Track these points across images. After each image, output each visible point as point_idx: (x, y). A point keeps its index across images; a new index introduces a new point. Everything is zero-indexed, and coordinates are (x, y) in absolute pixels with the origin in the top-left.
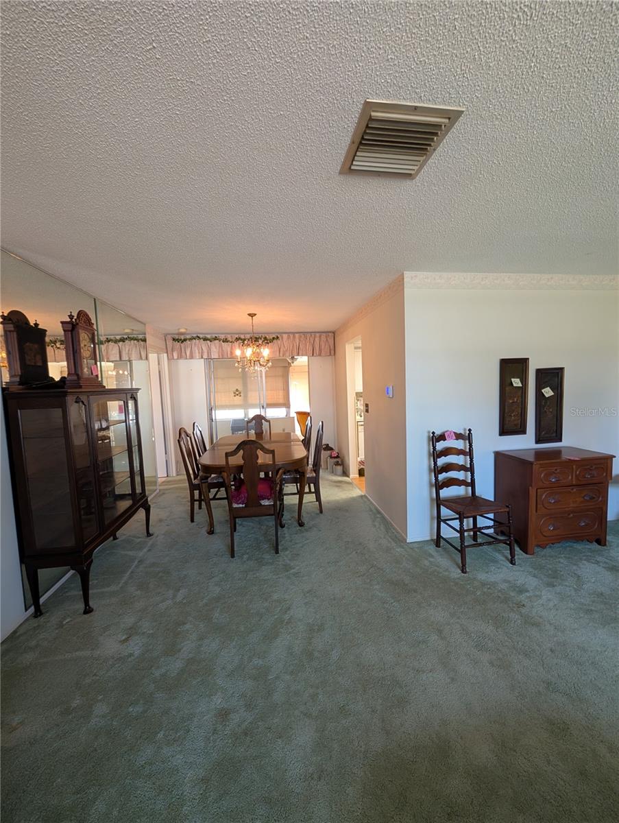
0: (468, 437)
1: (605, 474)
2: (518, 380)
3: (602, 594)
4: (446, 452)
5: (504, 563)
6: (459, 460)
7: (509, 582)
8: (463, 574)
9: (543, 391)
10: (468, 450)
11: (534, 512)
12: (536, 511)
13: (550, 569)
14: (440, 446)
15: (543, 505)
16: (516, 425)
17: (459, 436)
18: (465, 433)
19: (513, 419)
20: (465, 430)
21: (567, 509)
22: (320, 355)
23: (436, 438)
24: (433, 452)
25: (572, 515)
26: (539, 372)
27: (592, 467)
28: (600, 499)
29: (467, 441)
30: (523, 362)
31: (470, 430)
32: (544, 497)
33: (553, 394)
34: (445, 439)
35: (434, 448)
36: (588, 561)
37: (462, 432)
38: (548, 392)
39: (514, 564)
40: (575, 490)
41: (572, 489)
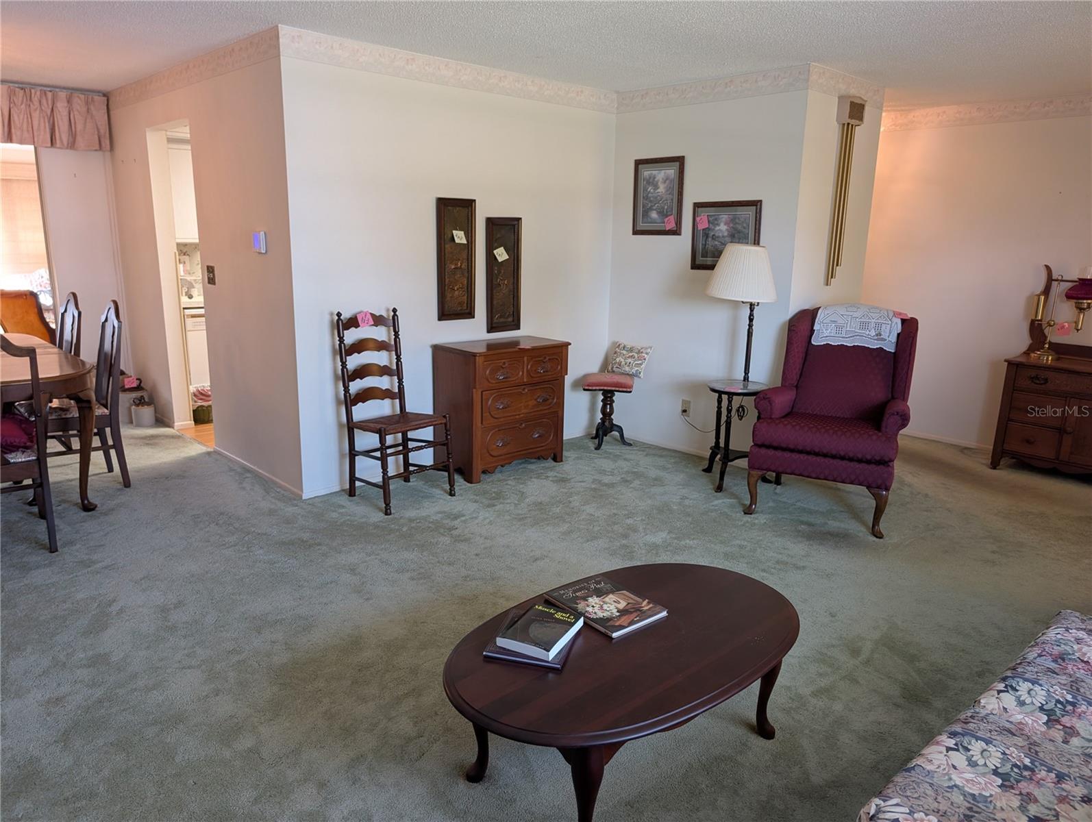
0: (391, 321)
1: (559, 367)
2: (461, 234)
3: (541, 503)
4: (359, 347)
5: (442, 497)
6: (381, 358)
7: (445, 512)
8: (387, 517)
9: (495, 252)
10: (393, 343)
11: (480, 425)
12: (482, 423)
13: (494, 492)
14: (351, 336)
15: (490, 413)
16: (460, 304)
17: (378, 320)
18: (389, 316)
19: (458, 294)
20: (388, 310)
21: (517, 417)
22: (72, 145)
23: (344, 324)
24: (340, 346)
25: (523, 425)
26: (491, 223)
27: (545, 358)
28: (555, 400)
29: (392, 328)
30: (469, 204)
31: (395, 310)
32: (490, 402)
33: (508, 257)
34: (357, 326)
35: (341, 340)
36: (538, 478)
37: (384, 314)
38: (501, 254)
39: (454, 495)
40: (526, 390)
41: (524, 389)
